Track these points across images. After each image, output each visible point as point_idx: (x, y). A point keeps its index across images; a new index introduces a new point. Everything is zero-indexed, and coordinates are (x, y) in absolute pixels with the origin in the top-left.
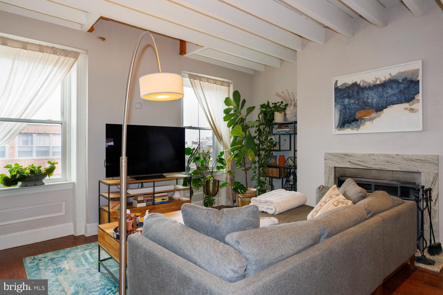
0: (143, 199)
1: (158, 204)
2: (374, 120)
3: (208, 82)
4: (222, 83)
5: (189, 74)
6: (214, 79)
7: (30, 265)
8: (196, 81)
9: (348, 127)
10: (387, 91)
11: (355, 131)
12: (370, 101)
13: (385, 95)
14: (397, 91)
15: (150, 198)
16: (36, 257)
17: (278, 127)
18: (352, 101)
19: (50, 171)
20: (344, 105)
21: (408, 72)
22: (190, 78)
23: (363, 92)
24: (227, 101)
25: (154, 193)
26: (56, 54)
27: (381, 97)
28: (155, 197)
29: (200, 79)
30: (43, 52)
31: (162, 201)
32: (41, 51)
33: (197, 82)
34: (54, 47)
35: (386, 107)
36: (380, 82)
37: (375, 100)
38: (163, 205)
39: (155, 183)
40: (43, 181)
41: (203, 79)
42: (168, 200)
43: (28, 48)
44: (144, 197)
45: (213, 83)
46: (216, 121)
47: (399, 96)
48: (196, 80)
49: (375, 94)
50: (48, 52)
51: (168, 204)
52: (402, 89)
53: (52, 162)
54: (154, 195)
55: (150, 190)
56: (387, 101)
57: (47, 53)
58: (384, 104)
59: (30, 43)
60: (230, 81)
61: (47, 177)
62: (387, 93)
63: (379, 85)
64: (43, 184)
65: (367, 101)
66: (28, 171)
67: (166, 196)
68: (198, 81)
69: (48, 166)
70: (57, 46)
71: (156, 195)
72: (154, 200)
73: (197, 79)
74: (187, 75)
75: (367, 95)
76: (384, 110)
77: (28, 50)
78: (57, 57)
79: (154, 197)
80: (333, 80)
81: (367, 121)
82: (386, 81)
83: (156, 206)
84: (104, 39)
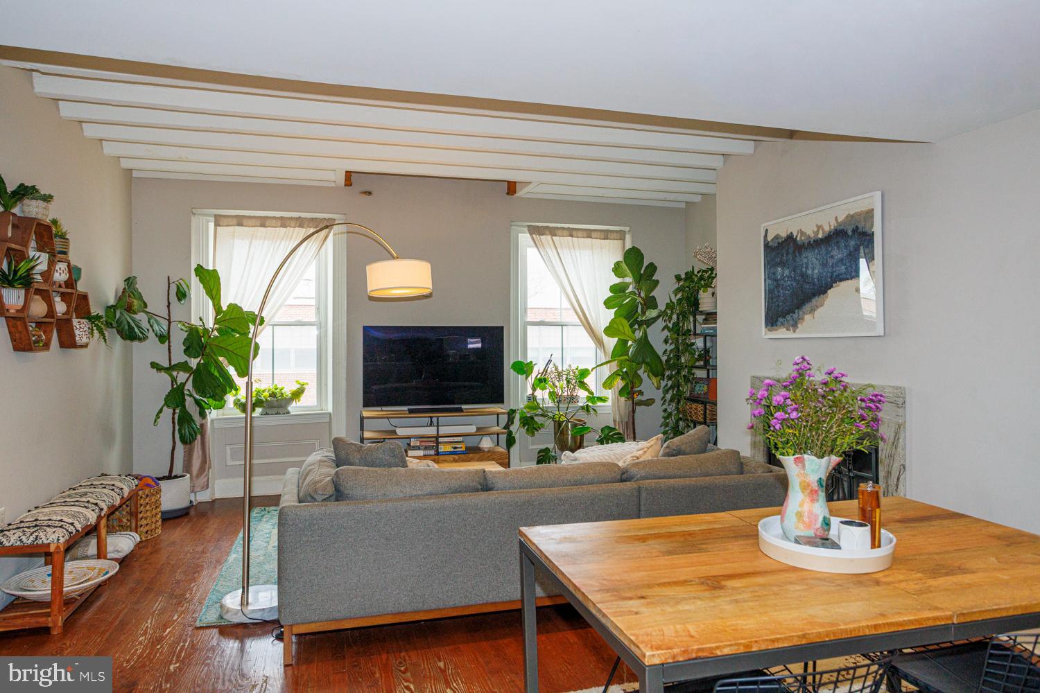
0: (419, 444)
1: (445, 454)
2: (816, 312)
3: (572, 236)
4: (606, 235)
5: (529, 226)
6: (586, 230)
7: (255, 515)
8: (543, 237)
9: (782, 324)
10: (832, 254)
11: (790, 335)
12: (809, 272)
13: (830, 262)
14: (845, 254)
15: (432, 444)
16: (267, 508)
17: (705, 320)
18: (787, 272)
19: (297, 394)
20: (777, 280)
21: (861, 214)
22: (531, 234)
23: (800, 255)
24: (617, 270)
25: (437, 437)
26: (303, 227)
27: (824, 265)
28: (440, 443)
29: (553, 232)
30: (286, 227)
31: (452, 450)
32: (283, 226)
33: (546, 239)
34: (299, 217)
35: (832, 287)
36: (823, 233)
37: (816, 271)
38: (453, 456)
39: (440, 418)
40: (290, 408)
41: (559, 232)
42: (464, 449)
43: (267, 224)
44: (421, 442)
45: (584, 237)
46: (589, 310)
47: (848, 264)
48: (544, 235)
49: (817, 259)
50: (293, 226)
51: (462, 456)
52: (852, 249)
53: (301, 382)
54: (437, 440)
55: (431, 431)
56: (832, 273)
57: (291, 227)
58: (829, 280)
59: (270, 218)
60: (627, 229)
61: (294, 404)
62: (832, 257)
63: (821, 240)
64: (288, 413)
65: (806, 272)
66: (266, 394)
67: (460, 442)
68: (549, 237)
69: (295, 387)
70: (303, 215)
71: (441, 440)
72: (438, 448)
73: (548, 233)
74: (526, 230)
75: (805, 260)
76: (829, 291)
77: (268, 227)
78: (305, 229)
79: (438, 443)
80: (762, 228)
81: (807, 314)
82: (830, 232)
83: (441, 458)
84: (370, 193)
